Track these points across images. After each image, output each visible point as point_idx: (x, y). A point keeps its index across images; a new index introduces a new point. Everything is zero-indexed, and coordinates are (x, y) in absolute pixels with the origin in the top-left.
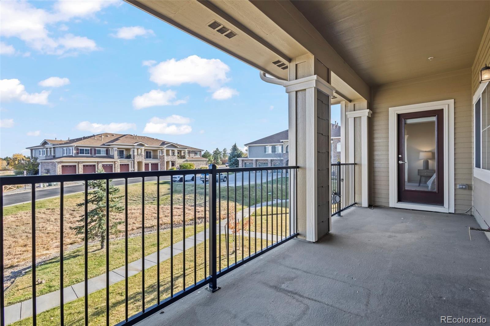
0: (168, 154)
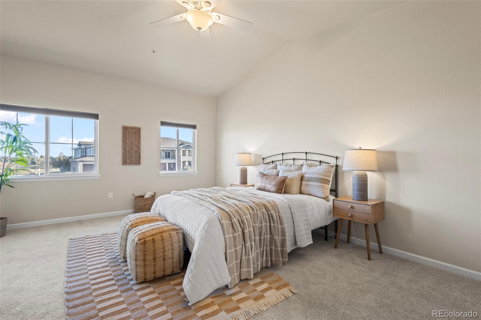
0: (184, 155)
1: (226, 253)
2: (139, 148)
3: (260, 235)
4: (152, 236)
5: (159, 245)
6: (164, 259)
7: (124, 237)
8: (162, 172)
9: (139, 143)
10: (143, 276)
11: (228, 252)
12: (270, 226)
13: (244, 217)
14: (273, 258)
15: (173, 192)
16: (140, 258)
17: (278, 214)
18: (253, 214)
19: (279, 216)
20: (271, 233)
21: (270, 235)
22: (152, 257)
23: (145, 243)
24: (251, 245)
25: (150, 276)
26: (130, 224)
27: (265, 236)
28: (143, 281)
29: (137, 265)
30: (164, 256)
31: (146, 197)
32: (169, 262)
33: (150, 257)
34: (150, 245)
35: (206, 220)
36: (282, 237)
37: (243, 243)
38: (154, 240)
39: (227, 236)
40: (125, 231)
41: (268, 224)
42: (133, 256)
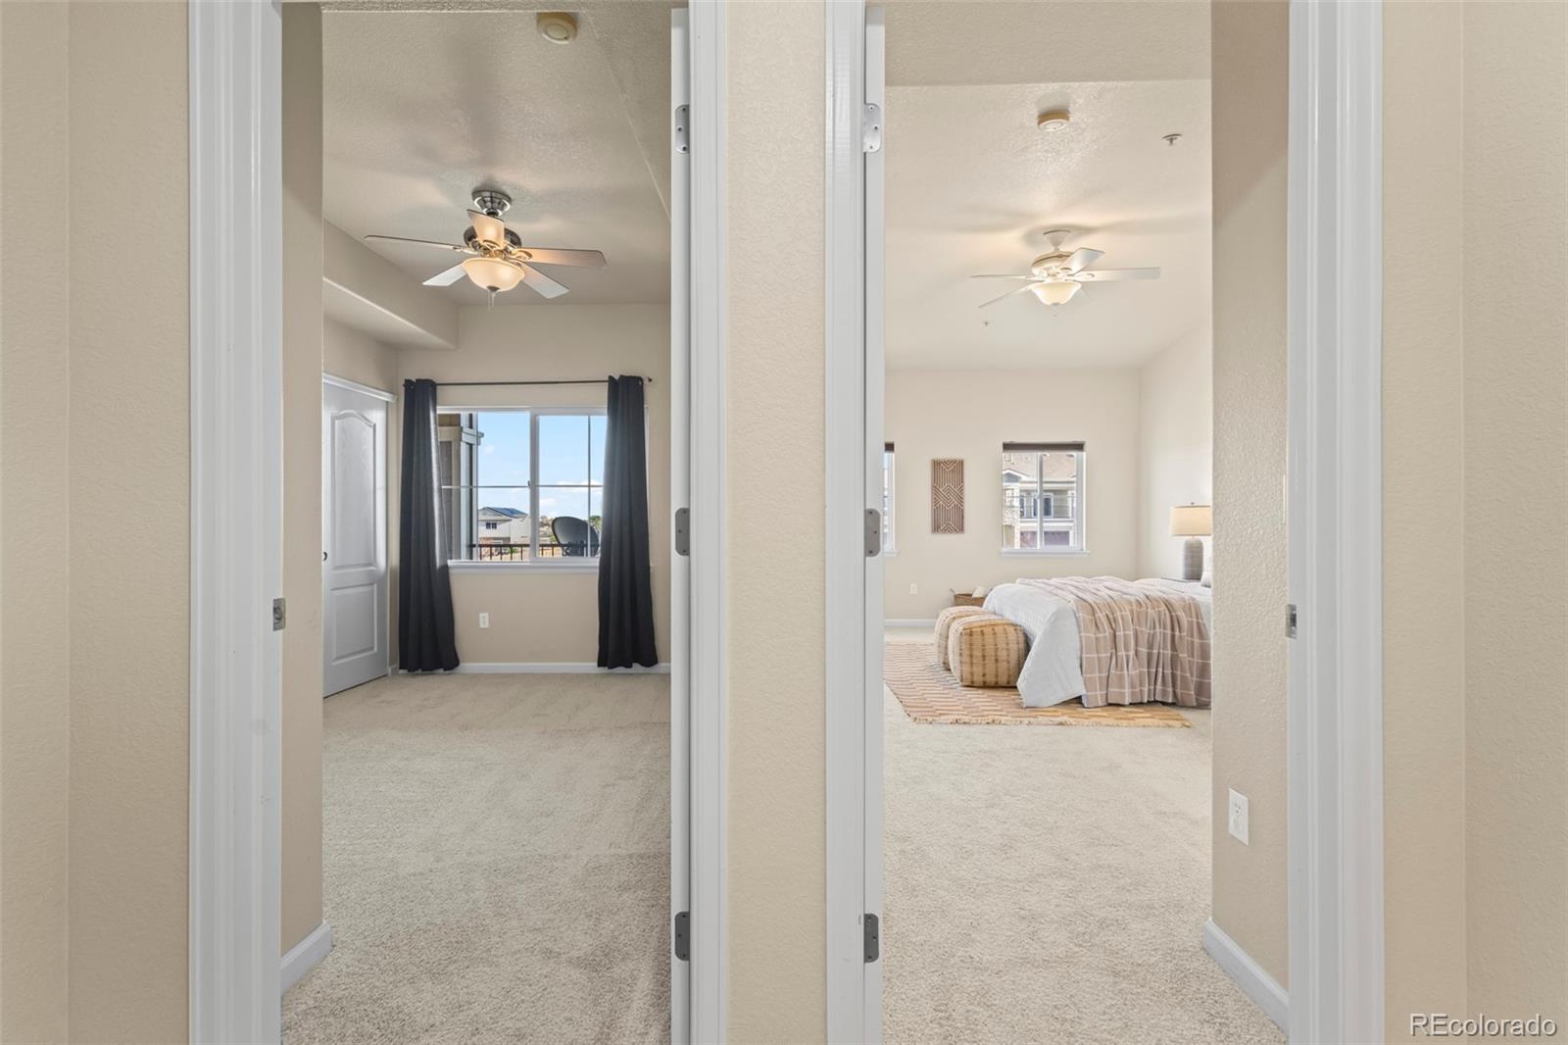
1: (1081, 659)
2: (961, 499)
3: (1151, 646)
4: (981, 627)
5: (989, 640)
6: (996, 661)
7: (944, 635)
8: (1004, 549)
9: (961, 489)
10: (969, 676)
11: (1084, 655)
12: (1173, 636)
13: (1119, 613)
14: (1178, 691)
15: (1018, 580)
16: (966, 652)
17: (1195, 620)
18: (1138, 613)
19: (1198, 623)
20: (1174, 647)
21: (1172, 650)
22: (981, 654)
23: (971, 634)
24: (1128, 657)
25: (978, 679)
26: (952, 616)
27: (1161, 651)
28: (969, 684)
29: (961, 662)
30: (996, 655)
31: (975, 596)
32: (1003, 666)
33: (977, 653)
34: (977, 639)
35: (1054, 610)
36: (1202, 659)
37: (1114, 651)
38: (982, 633)
39: (1083, 634)
40: (945, 626)
41: (1169, 632)
42: (957, 650)
